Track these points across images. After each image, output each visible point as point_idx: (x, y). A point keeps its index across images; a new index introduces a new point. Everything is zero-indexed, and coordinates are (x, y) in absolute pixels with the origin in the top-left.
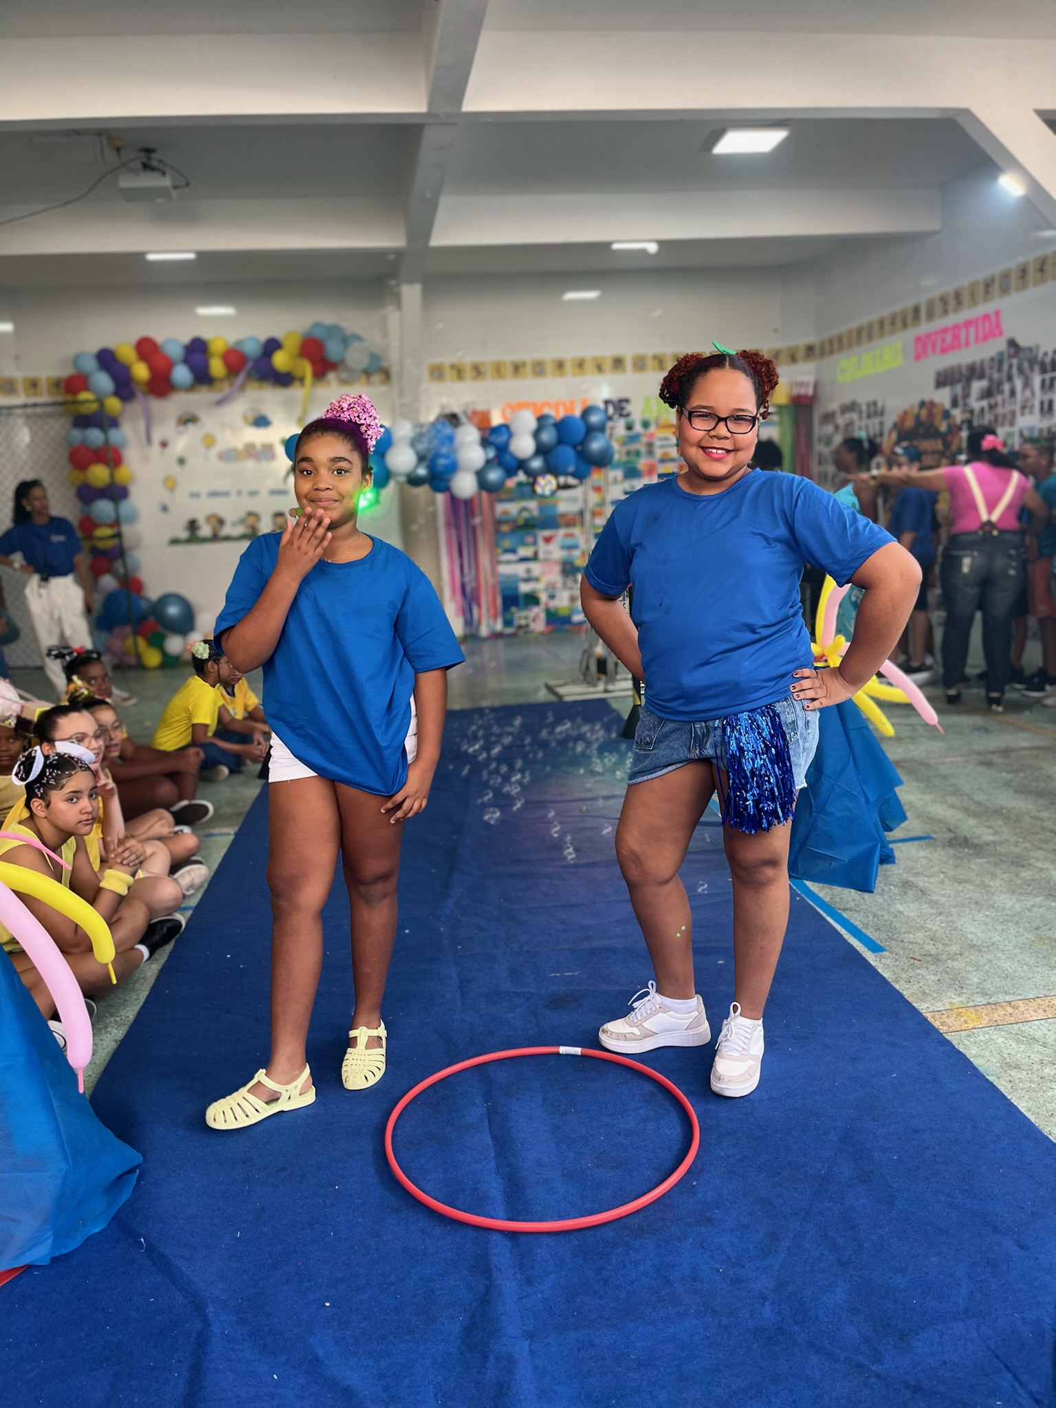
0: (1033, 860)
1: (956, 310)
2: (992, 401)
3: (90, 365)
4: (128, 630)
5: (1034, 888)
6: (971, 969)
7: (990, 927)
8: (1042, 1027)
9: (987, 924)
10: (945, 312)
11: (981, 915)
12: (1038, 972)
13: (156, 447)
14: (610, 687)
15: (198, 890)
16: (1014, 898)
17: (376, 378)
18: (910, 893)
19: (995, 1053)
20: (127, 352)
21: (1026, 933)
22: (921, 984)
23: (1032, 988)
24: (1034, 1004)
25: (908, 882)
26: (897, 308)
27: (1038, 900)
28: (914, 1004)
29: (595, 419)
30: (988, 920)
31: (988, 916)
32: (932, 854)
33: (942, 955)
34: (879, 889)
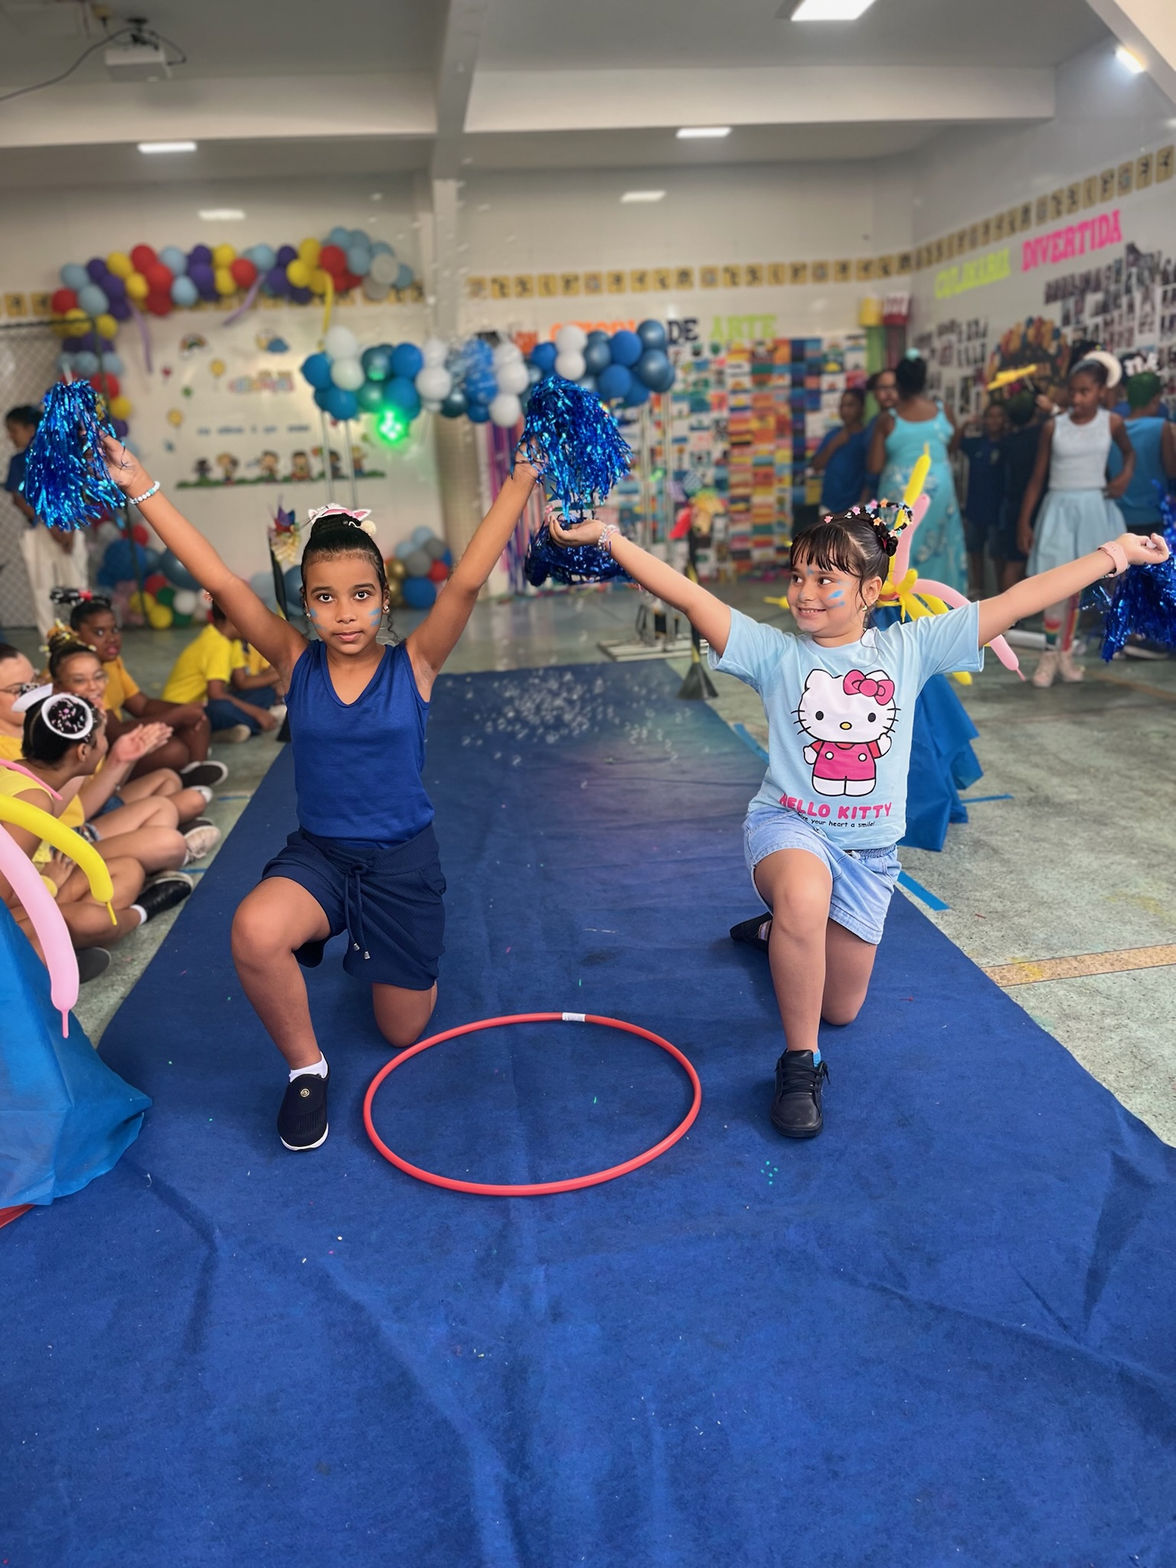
0: (1117, 819)
1: (1070, 211)
2: (1108, 317)
3: (80, 278)
4: (133, 585)
5: (1115, 846)
6: (1038, 925)
7: (1063, 885)
8: (1107, 980)
9: (1060, 882)
10: (1059, 213)
11: (1054, 873)
12: (1109, 928)
13: (158, 375)
14: (670, 647)
15: (209, 852)
16: (1092, 856)
17: (409, 294)
18: (981, 853)
19: (1054, 1005)
20: (120, 263)
21: (1100, 890)
22: (983, 941)
23: (1101, 943)
24: (1102, 958)
25: (980, 840)
26: (1004, 208)
27: (1118, 858)
28: (974, 960)
29: (652, 335)
30: (1062, 877)
31: (1062, 873)
32: (1008, 813)
33: (1008, 911)
34: (948, 849)
